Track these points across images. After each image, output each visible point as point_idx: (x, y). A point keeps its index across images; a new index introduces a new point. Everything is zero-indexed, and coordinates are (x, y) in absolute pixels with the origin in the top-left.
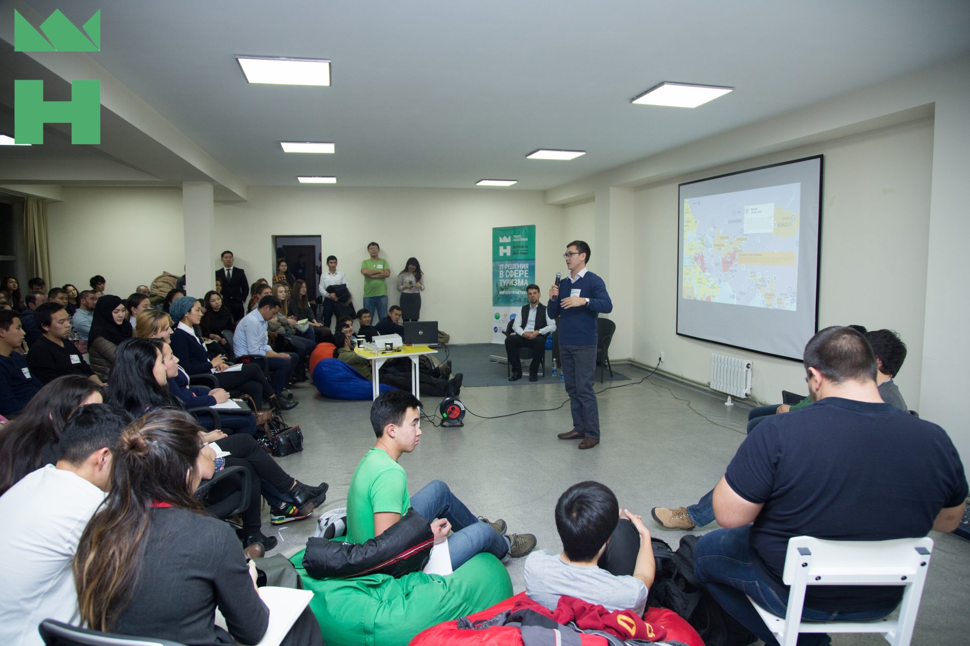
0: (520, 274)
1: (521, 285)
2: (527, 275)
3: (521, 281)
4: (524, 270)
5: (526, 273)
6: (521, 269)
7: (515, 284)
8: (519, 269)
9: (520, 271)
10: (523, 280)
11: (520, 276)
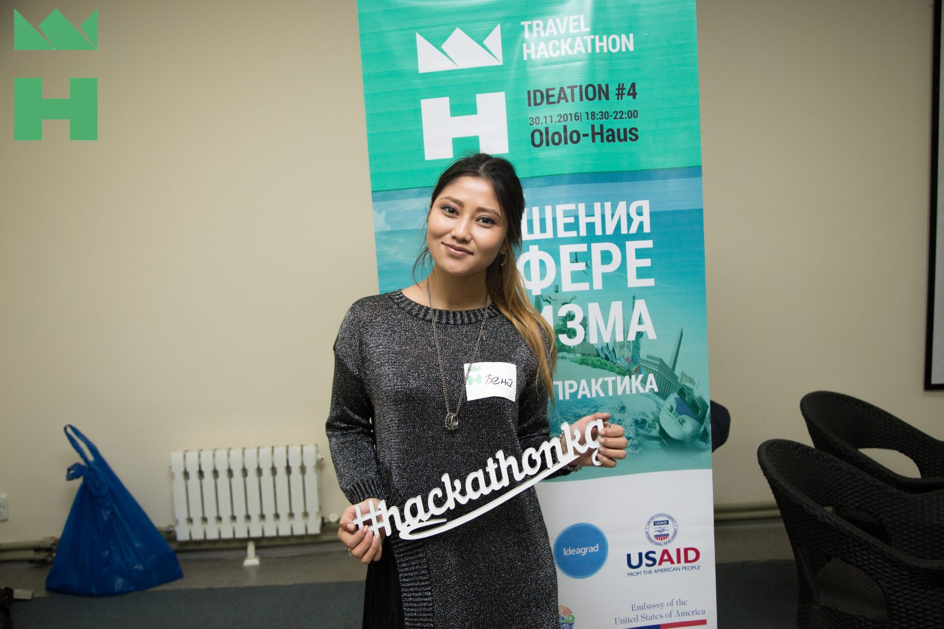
0: (599, 269)
1: (607, 339)
2: (642, 273)
3: (605, 311)
4: (619, 238)
5: (633, 264)
6: (604, 238)
7: (572, 333)
8: (591, 237)
9: (597, 248)
10: (617, 307)
11: (598, 284)
